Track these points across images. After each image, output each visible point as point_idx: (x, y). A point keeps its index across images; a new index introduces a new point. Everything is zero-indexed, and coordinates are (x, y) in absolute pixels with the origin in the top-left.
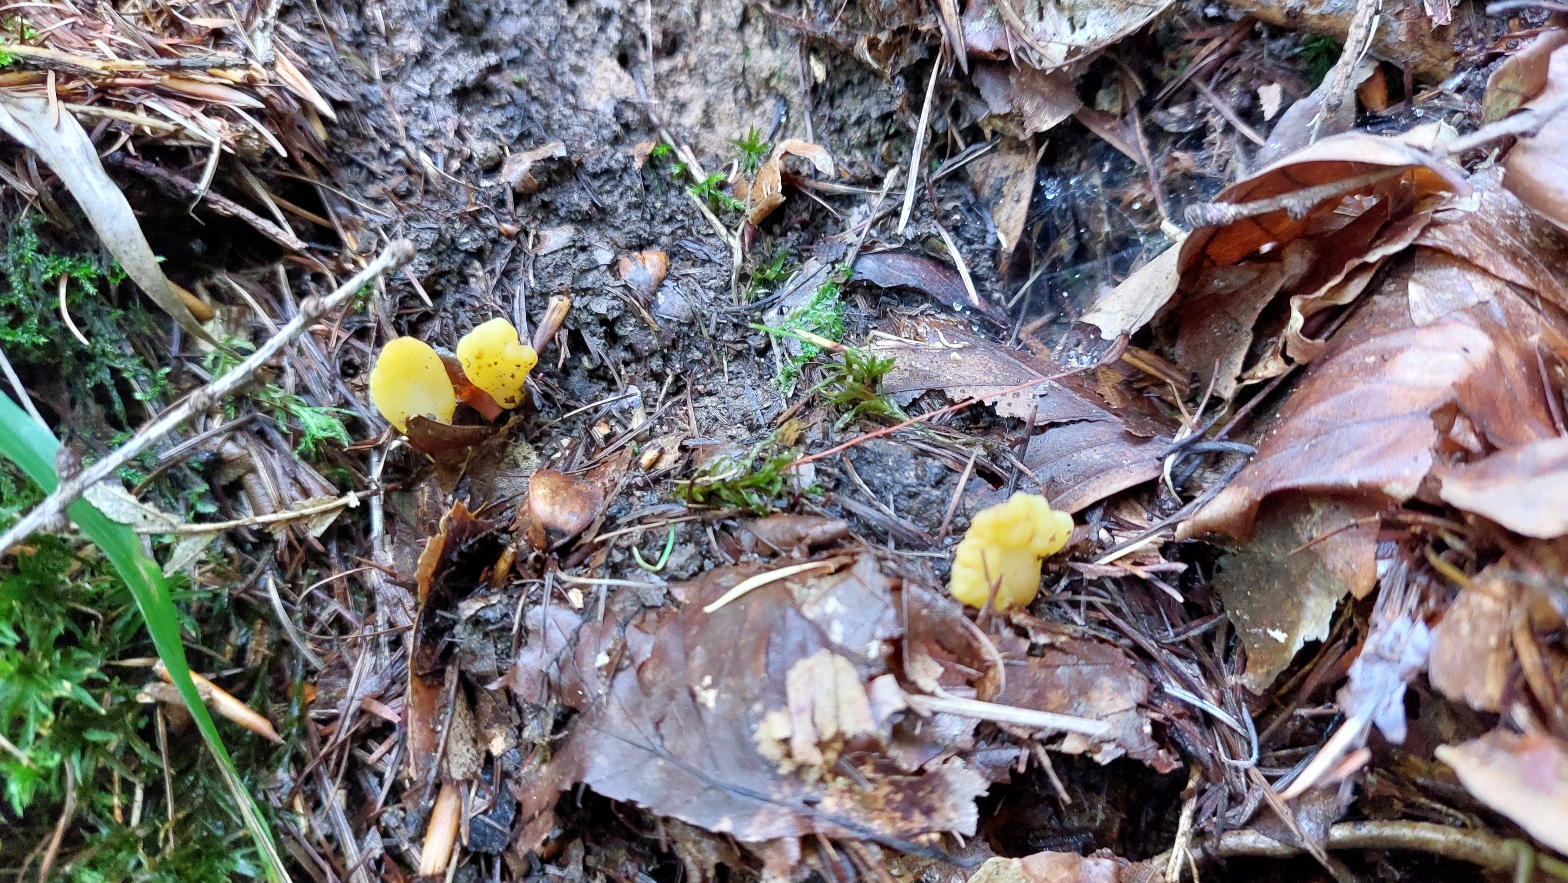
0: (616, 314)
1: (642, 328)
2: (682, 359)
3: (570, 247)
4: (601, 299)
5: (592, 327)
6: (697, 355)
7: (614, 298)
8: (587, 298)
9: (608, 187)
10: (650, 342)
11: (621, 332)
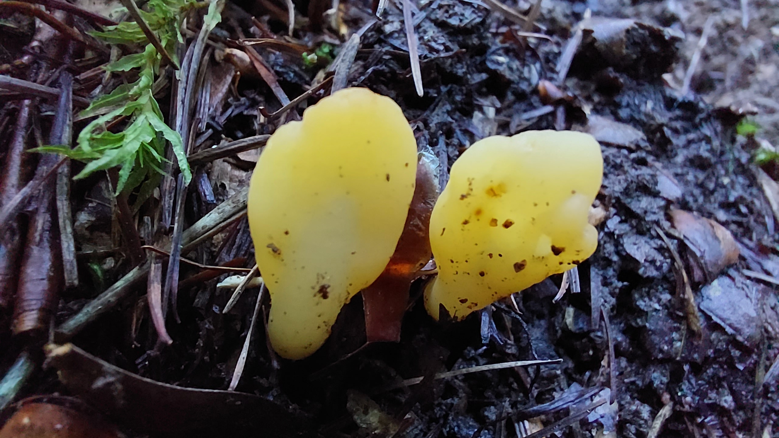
0: (652, 273)
1: (671, 315)
2: (700, 394)
3: (631, 151)
4: (642, 240)
5: (611, 272)
6: (727, 401)
7: (661, 250)
8: (625, 227)
9: (678, 125)
10: (671, 342)
11: (641, 304)
